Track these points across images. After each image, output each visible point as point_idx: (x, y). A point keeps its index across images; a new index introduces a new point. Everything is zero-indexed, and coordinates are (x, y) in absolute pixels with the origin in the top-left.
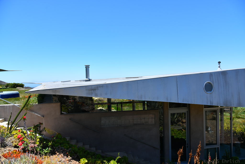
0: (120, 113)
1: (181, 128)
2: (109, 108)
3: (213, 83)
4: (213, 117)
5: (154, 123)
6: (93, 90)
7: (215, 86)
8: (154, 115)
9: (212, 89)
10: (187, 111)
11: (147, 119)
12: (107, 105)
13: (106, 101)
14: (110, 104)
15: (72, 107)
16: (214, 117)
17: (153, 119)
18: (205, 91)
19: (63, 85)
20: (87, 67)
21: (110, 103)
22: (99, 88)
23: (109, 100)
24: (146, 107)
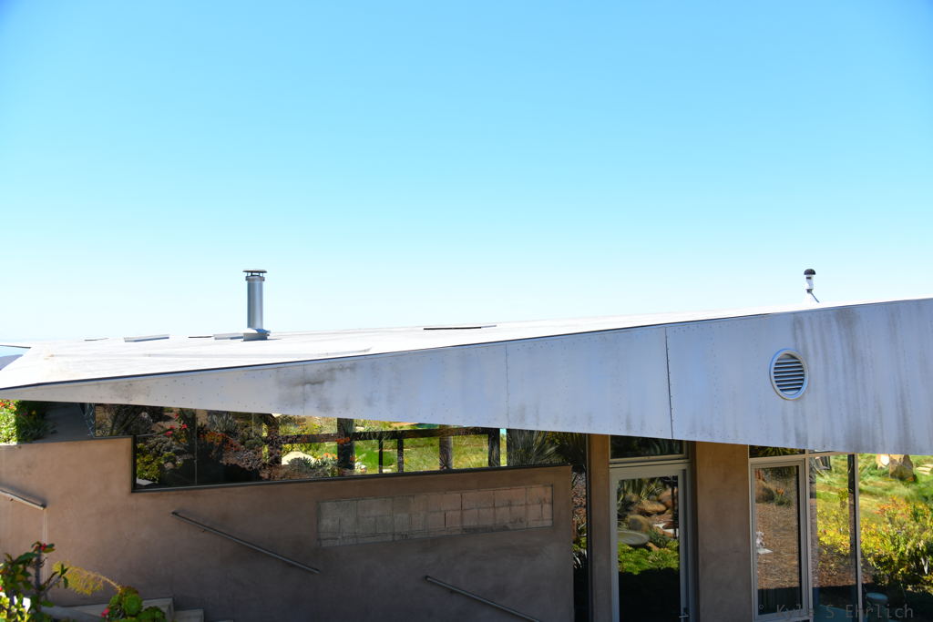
2: (345, 456)
5: (549, 523)
6: (313, 384)
8: (549, 489)
9: (802, 380)
10: (684, 471)
11: (521, 505)
12: (333, 445)
14: (348, 439)
17: (547, 507)
20: (254, 279)
21: (347, 436)
22: (338, 375)
23: (345, 425)
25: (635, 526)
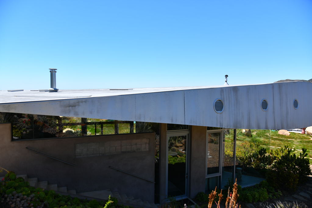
1: (177, 153)
2: (84, 130)
3: (224, 101)
5: (148, 150)
6: (72, 107)
7: (226, 104)
8: (148, 140)
10: (188, 134)
11: (140, 145)
12: (80, 126)
13: (80, 121)
14: (85, 124)
15: (27, 128)
17: (147, 145)
18: (215, 110)
20: (53, 72)
21: (84, 123)
22: (81, 104)
23: (84, 120)
24: (135, 128)
25: (174, 150)
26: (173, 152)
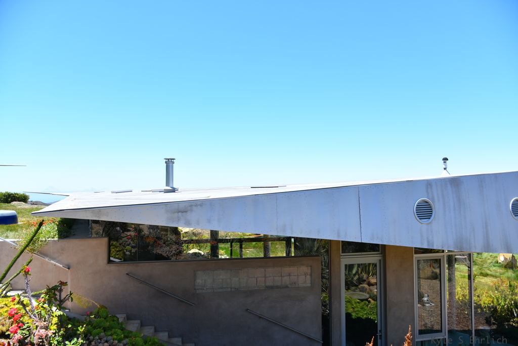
0: (238, 262)
1: (368, 296)
2: (214, 251)
3: (433, 202)
4: (433, 272)
5: (309, 285)
6: (182, 212)
7: (437, 208)
8: (310, 268)
9: (431, 214)
10: (380, 260)
11: (295, 276)
12: (209, 244)
13: (207, 235)
14: (216, 242)
15: (133, 247)
16: (436, 273)
17: (308, 277)
18: (418, 218)
19: (116, 199)
20: (169, 163)
21: (215, 240)
22: (194, 208)
23: (214, 234)
24: (293, 249)
26: (361, 293)
